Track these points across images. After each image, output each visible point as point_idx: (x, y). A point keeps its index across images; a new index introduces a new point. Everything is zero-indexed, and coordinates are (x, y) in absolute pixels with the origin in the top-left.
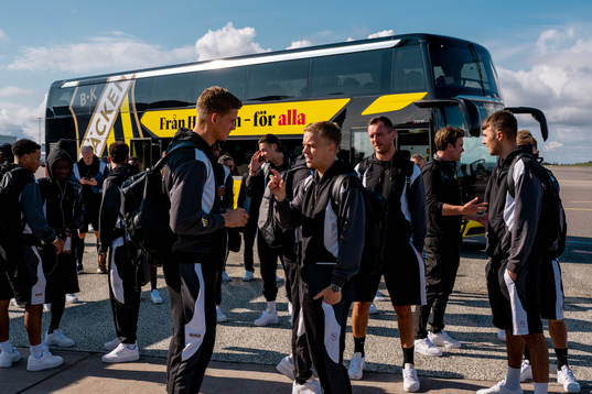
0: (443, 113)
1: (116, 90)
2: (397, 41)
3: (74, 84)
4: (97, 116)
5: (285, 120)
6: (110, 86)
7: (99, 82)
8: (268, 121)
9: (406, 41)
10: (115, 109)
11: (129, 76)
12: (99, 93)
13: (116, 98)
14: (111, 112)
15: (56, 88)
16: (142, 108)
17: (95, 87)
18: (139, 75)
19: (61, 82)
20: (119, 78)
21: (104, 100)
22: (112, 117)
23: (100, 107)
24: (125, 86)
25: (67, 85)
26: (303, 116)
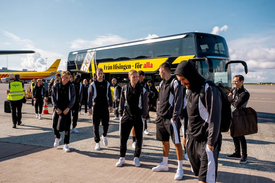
0: (201, 63)
1: (90, 55)
2: (185, 36)
3: (76, 53)
4: (83, 65)
5: (146, 66)
6: (88, 54)
7: (84, 52)
8: (140, 66)
9: (188, 35)
10: (90, 62)
11: (94, 50)
12: (84, 56)
13: (90, 58)
14: (88, 63)
15: (71, 54)
16: (98, 61)
17: (83, 54)
18: (97, 49)
19: (72, 52)
20: (91, 50)
21: (86, 59)
22: (88, 65)
23: (84, 62)
24: (93, 53)
25: (74, 53)
26: (152, 64)
